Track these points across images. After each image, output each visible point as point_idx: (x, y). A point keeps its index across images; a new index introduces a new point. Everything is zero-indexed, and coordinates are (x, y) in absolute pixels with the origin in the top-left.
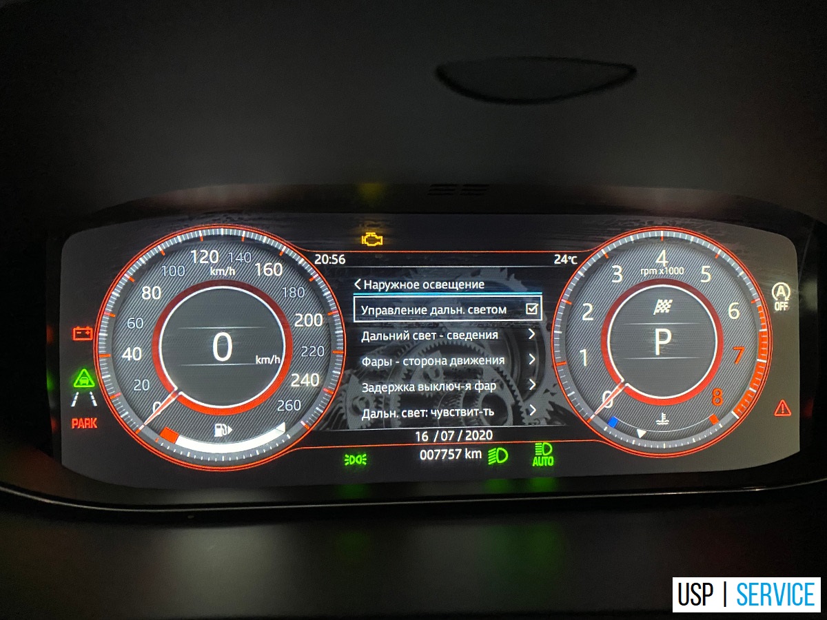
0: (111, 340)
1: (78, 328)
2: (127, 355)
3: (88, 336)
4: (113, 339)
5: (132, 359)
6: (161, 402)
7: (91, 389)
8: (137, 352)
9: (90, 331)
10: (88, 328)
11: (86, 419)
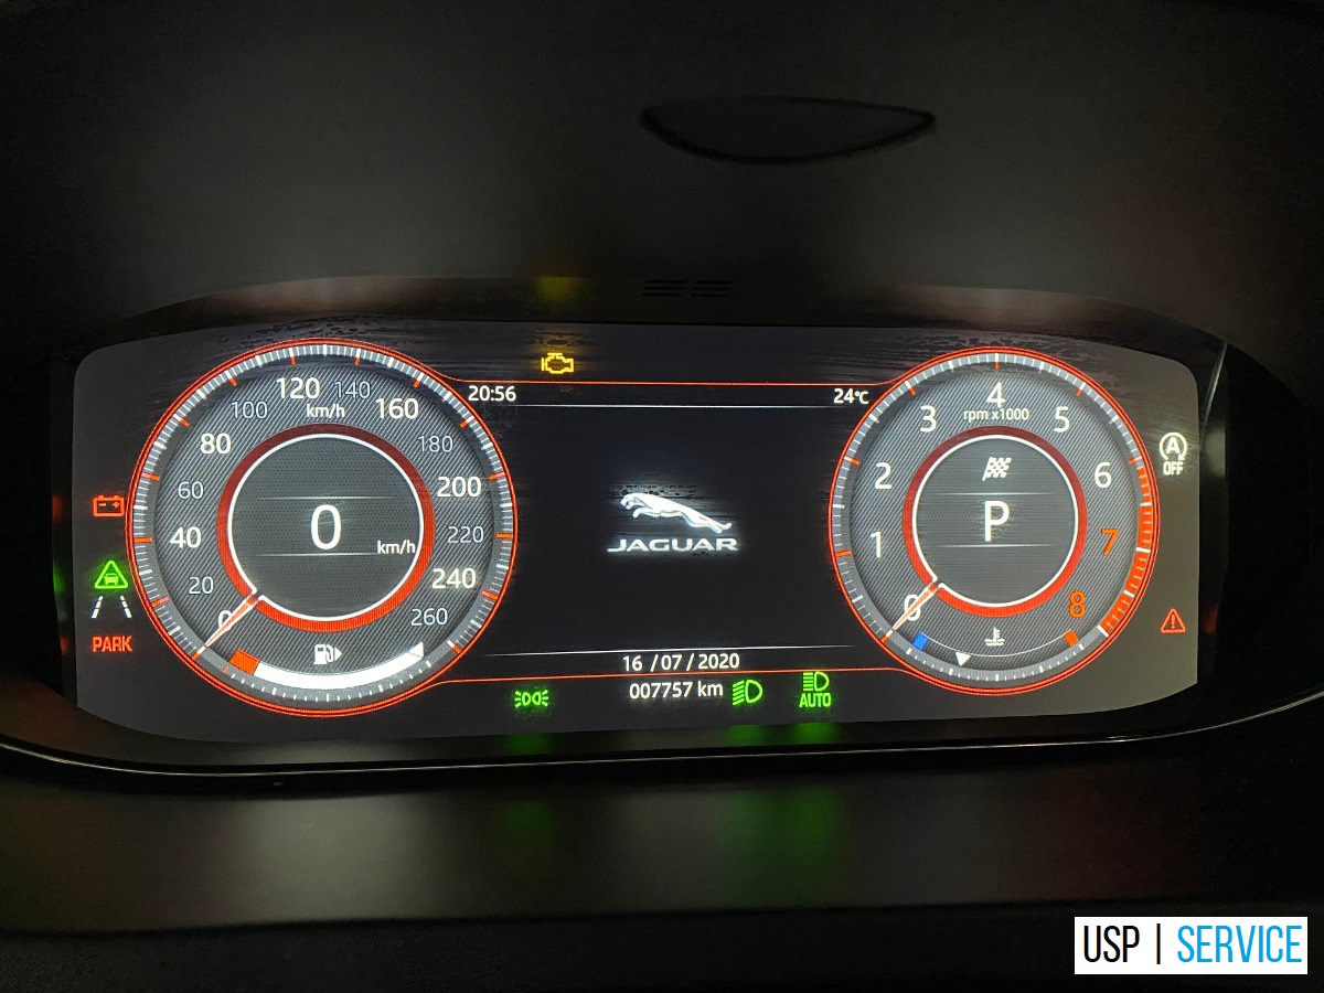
0: (153, 514)
1: (101, 498)
2: (178, 538)
3: (118, 510)
4: (156, 514)
5: (186, 546)
6: (232, 611)
7: (121, 592)
8: (194, 535)
9: (119, 502)
10: (116, 498)
11: (114, 638)
